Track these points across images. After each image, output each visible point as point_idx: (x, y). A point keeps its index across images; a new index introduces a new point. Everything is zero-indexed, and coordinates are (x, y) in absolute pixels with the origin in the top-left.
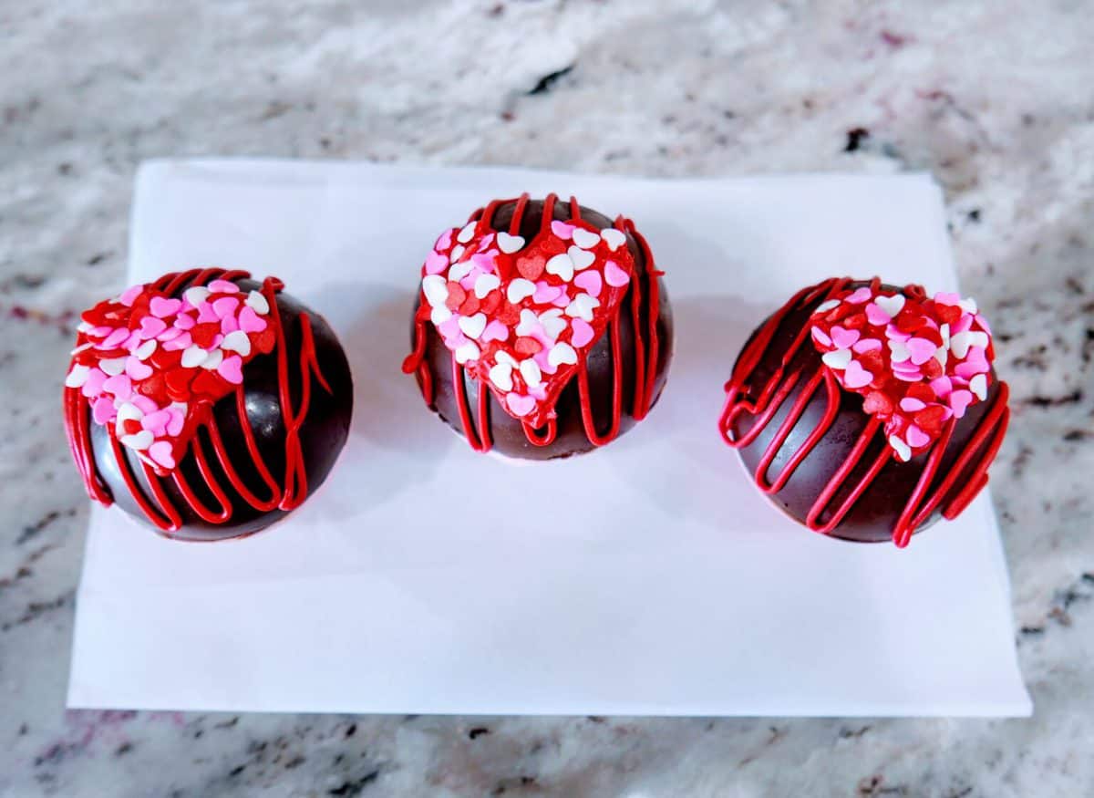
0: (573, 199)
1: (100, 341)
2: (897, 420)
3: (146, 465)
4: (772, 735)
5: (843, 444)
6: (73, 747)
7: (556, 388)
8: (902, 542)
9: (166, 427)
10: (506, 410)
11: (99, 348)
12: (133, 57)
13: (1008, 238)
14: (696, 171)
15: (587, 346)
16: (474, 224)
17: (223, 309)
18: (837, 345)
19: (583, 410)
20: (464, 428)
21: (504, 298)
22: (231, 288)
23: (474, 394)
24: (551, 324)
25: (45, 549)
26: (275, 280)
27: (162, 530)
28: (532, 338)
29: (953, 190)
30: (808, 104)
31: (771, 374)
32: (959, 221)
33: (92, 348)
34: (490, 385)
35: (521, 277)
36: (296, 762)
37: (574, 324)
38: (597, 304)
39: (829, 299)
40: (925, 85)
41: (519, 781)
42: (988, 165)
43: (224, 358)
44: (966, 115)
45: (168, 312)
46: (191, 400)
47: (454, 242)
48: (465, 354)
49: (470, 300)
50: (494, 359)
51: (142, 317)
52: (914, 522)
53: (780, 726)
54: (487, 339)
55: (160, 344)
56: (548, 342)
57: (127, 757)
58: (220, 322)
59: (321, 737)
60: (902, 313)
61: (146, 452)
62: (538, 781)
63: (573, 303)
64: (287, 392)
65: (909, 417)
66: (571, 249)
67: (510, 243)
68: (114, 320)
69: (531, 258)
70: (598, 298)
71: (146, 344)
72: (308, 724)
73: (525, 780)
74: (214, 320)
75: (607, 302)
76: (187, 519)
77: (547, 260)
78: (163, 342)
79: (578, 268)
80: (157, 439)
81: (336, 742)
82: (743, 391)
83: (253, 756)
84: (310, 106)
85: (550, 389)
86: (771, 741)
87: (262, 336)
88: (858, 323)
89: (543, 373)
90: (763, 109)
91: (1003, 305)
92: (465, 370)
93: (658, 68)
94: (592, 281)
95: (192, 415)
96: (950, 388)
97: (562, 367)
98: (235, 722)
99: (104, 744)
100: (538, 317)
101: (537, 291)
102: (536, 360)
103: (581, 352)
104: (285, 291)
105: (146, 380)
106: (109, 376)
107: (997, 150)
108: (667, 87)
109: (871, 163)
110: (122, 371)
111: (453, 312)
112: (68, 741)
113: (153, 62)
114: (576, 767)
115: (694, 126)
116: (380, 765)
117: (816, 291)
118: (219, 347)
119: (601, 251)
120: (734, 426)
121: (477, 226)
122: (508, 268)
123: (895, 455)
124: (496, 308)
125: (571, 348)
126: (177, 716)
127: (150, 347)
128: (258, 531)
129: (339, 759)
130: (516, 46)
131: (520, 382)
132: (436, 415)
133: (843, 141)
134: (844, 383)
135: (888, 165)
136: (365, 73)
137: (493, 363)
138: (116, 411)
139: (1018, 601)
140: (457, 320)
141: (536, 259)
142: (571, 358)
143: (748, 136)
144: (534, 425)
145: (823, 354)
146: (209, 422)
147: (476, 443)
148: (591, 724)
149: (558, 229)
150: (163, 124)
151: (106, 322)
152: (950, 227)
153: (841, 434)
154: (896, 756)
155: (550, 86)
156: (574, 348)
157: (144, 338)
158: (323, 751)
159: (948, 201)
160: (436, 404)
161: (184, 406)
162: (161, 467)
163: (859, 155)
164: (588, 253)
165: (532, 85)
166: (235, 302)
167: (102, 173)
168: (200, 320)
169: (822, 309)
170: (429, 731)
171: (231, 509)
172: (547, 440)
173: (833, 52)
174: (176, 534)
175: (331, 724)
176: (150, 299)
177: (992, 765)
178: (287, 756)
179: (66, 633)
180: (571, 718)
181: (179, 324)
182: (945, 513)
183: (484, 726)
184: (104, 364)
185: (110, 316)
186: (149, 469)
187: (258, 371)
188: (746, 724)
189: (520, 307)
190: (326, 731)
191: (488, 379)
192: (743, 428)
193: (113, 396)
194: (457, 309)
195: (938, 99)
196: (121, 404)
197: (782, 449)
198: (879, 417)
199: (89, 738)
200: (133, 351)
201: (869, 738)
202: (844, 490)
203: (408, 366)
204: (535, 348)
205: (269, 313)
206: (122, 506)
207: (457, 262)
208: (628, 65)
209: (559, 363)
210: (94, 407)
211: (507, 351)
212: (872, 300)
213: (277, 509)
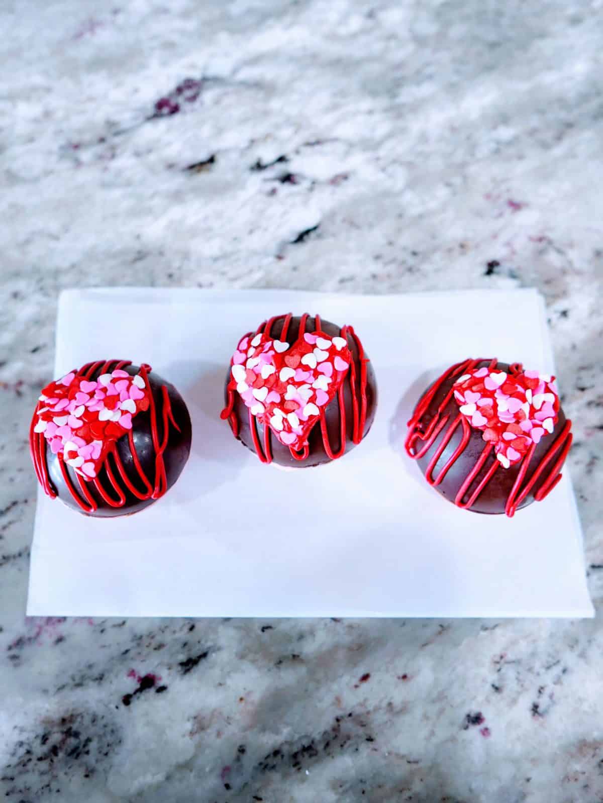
0: (317, 316)
1: (53, 406)
2: (501, 445)
3: (79, 475)
4: (440, 629)
5: (472, 458)
6: (30, 639)
7: (307, 429)
8: (511, 514)
9: (91, 454)
10: (280, 441)
11: (52, 410)
12: (54, 226)
13: (585, 327)
14: (394, 289)
15: (325, 405)
16: (260, 335)
17: (121, 386)
18: (468, 401)
19: (324, 440)
20: (256, 450)
21: (278, 379)
22: (124, 374)
23: (262, 430)
24: (304, 393)
25: (10, 523)
26: (147, 366)
27: (85, 511)
28: (294, 401)
29: (551, 298)
30: (462, 246)
31: (433, 417)
32: (555, 317)
33: (48, 411)
34: (271, 427)
35: (287, 366)
36: (160, 647)
37: (317, 392)
38: (330, 381)
39: (466, 374)
40: (534, 233)
41: (291, 656)
42: (573, 282)
43: (122, 415)
44: (560, 251)
45: (90, 390)
46: (104, 438)
47: (249, 346)
48: (257, 410)
49: (259, 379)
50: (273, 413)
51: (76, 392)
52: (515, 503)
53: (445, 625)
54: (269, 401)
55: (86, 408)
56: (303, 403)
57: (61, 644)
58: (119, 394)
59: (174, 632)
60: (505, 383)
61: (80, 469)
62: (302, 657)
63: (316, 381)
64: (156, 432)
65: (508, 443)
66: (316, 350)
67: (281, 346)
68: (60, 394)
69: (292, 356)
70: (331, 377)
71: (78, 408)
72: (167, 624)
73: (294, 656)
74: (116, 393)
75: (336, 380)
76: (100, 505)
77: (302, 357)
78: (88, 407)
79: (319, 361)
80: (86, 461)
81: (183, 635)
82: (418, 425)
83: (134, 644)
84: (161, 254)
85: (305, 429)
86: (440, 633)
87: (142, 401)
88: (479, 389)
89: (300, 420)
90: (435, 250)
91: (582, 368)
92: (256, 418)
93: (371, 226)
94: (327, 368)
95: (105, 447)
96: (531, 426)
97: (311, 417)
98: (124, 623)
99: (47, 638)
100: (297, 389)
101: (296, 374)
102: (296, 413)
103: (321, 408)
104: (152, 371)
105: (79, 428)
106: (58, 427)
107: (579, 273)
108: (376, 237)
109: (500, 281)
110: (66, 423)
111: (249, 386)
112: (27, 636)
113: (66, 229)
114: (324, 648)
115: (393, 261)
116: (209, 648)
117: (460, 367)
118: (119, 409)
119: (332, 351)
120: (413, 446)
121: (262, 337)
122: (280, 361)
123: (501, 464)
124: (273, 384)
125: (315, 406)
126: (90, 620)
127: (81, 410)
128: (138, 511)
129: (185, 644)
130: (285, 213)
131: (287, 425)
132: (240, 442)
133: (484, 269)
134: (472, 424)
135: (512, 283)
136: (193, 233)
137: (272, 415)
138: (64, 446)
139: (589, 549)
140: (251, 392)
141: (295, 356)
142: (316, 412)
143: (426, 267)
144: (296, 448)
145: (460, 406)
146: (114, 451)
147: (263, 458)
148: (333, 623)
149: (308, 338)
150: (73, 266)
151: (55, 395)
152: (549, 321)
153: (472, 452)
154: (514, 643)
155: (305, 237)
156: (318, 406)
157: (78, 405)
158: (176, 640)
159: (548, 305)
160: (240, 436)
161: (100, 442)
162: (88, 477)
163: (493, 277)
164: (325, 352)
165: (294, 238)
166: (126, 382)
167: (38, 297)
168: (108, 393)
169: (461, 380)
170: (238, 628)
171: (125, 499)
172: (304, 457)
173: (479, 214)
174: (94, 514)
175: (181, 623)
176: (80, 382)
177: (572, 647)
178: (154, 643)
179: (25, 571)
180: (322, 619)
181: (97, 396)
182: (535, 496)
183: (270, 625)
184: (55, 419)
185: (57, 392)
186: (81, 477)
187: (140, 421)
188: (425, 623)
189: (287, 383)
190: (177, 629)
191: (270, 423)
192: (418, 447)
193: (61, 437)
194: (251, 384)
195: (543, 242)
196: (66, 442)
197: (439, 460)
198: (491, 443)
199: (38, 634)
200: (72, 412)
201: (498, 631)
202: (475, 484)
203: (223, 415)
204: (295, 406)
205: (145, 388)
206: (62, 498)
207: (251, 357)
208: (352, 224)
209: (309, 414)
210: (51, 444)
211: (280, 409)
212: (488, 375)
213: (150, 498)
